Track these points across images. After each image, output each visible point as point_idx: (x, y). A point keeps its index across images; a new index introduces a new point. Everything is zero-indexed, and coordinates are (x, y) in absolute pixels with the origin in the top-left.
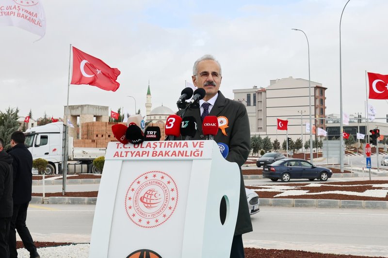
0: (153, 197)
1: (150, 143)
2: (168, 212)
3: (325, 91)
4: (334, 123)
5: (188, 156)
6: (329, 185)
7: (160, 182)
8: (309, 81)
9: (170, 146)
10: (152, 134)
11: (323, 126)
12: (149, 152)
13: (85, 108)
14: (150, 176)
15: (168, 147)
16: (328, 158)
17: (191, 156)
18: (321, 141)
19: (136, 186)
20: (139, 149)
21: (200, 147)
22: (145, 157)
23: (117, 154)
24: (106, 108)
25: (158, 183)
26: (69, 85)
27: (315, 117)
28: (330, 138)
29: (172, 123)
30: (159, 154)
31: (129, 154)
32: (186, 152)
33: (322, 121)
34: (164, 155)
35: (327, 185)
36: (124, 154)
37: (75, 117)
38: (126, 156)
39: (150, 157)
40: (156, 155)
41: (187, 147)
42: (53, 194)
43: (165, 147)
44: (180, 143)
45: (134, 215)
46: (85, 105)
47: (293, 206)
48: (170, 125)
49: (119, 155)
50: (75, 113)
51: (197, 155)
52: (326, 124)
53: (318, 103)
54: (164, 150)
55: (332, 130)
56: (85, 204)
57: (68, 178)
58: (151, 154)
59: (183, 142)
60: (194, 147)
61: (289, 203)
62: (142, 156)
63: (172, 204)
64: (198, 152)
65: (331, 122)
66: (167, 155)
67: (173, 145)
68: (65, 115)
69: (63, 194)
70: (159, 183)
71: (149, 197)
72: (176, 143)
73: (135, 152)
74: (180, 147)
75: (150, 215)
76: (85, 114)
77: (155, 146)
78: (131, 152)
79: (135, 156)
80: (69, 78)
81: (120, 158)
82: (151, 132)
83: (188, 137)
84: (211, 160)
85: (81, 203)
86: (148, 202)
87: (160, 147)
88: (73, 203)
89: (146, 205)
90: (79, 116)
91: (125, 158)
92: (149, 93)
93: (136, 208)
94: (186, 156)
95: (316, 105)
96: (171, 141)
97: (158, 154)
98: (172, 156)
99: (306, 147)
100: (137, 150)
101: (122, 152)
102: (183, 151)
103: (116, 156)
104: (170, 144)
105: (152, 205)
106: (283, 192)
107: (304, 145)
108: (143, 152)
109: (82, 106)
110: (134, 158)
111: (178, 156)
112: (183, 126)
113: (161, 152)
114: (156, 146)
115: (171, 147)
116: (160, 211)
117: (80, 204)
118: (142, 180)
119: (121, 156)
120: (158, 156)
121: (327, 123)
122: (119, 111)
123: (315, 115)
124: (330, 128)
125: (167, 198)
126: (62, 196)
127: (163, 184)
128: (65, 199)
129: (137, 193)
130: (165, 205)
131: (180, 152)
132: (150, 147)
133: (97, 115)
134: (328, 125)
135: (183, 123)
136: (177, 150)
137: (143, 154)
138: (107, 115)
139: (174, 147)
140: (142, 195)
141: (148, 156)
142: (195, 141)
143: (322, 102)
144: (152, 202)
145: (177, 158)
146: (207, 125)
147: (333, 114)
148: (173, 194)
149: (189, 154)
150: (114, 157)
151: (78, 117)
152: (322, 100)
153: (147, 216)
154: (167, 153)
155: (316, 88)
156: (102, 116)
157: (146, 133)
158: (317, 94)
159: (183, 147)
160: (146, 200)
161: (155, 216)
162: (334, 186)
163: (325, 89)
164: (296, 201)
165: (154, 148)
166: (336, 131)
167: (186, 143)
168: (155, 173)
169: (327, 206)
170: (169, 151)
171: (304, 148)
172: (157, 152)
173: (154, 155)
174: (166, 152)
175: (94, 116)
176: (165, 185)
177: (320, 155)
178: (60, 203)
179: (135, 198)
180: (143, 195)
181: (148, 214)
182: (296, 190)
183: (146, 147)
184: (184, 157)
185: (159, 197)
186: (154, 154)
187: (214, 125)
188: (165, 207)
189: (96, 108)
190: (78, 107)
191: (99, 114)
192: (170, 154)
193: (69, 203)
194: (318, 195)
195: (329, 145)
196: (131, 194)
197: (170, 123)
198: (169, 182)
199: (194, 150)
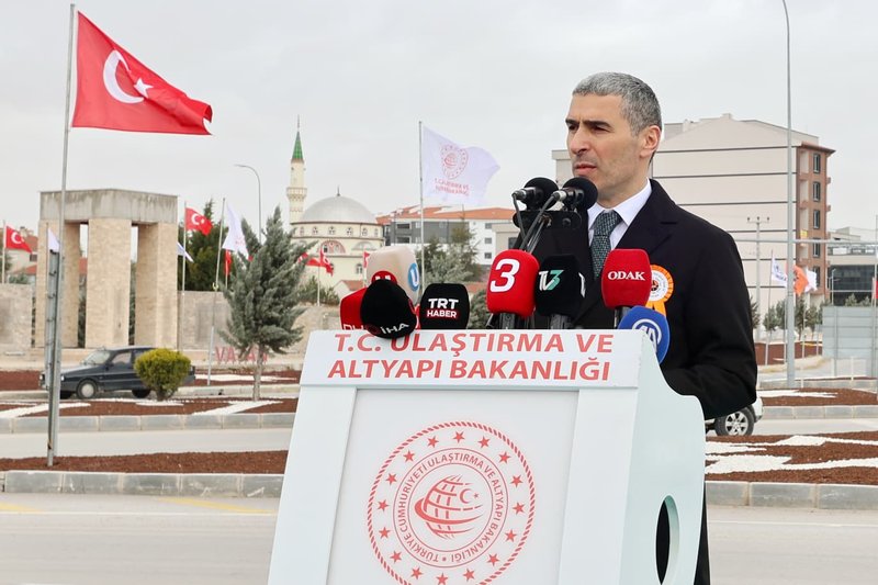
0: (455, 502)
1: (442, 337)
2: (503, 549)
3: (829, 159)
4: (852, 253)
5: (566, 378)
6: (847, 441)
7: (476, 456)
8: (789, 130)
9: (505, 347)
10: (443, 307)
11: (819, 263)
12: (439, 363)
13: (106, 201)
14: (446, 438)
15: (500, 349)
16: (836, 358)
17: (573, 377)
18: (813, 308)
19: (400, 467)
20: (409, 354)
21: (600, 349)
22: (428, 378)
23: (338, 368)
24: (171, 201)
25: (471, 460)
26: (67, 131)
27: (798, 237)
28: (839, 300)
29: (510, 276)
30: (473, 371)
31: (378, 369)
32: (558, 364)
33: (818, 249)
34: (488, 373)
35: (842, 441)
36: (361, 369)
37: (74, 226)
38: (368, 375)
39: (445, 378)
40: (464, 373)
41: (561, 350)
42: (18, 461)
43: (490, 348)
44: (539, 337)
45: (396, 557)
46: (106, 191)
47: (747, 505)
48: (503, 282)
49: (347, 372)
50: (74, 213)
51: (592, 375)
52: (828, 258)
53: (806, 194)
54: (488, 358)
55: (847, 274)
56: (117, 492)
57: (64, 412)
58: (446, 369)
59: (547, 334)
60: (584, 349)
61: (734, 493)
62: (419, 375)
63: (516, 522)
64: (594, 367)
65: (843, 251)
66: (497, 373)
67: (515, 344)
68: (42, 218)
69: (50, 464)
70: (474, 460)
71: (443, 502)
72: (524, 337)
73: (395, 362)
74: (538, 349)
75: (448, 556)
76: (104, 218)
77: (458, 346)
78: (384, 363)
79: (398, 375)
80: (68, 111)
81: (348, 380)
82: (442, 302)
83: (558, 319)
84: (636, 393)
85: (107, 490)
86: (442, 515)
87: (476, 348)
88: (81, 489)
89: (435, 526)
90: (86, 223)
91: (363, 381)
92: (298, 156)
93: (402, 535)
94: (557, 376)
95: (802, 200)
96: (506, 331)
97: (468, 369)
98: (512, 376)
99: (770, 326)
100: (401, 356)
101: (353, 363)
102: (549, 364)
103: (337, 376)
104: (507, 339)
105: (454, 527)
106: (714, 462)
107: (762, 318)
108: (421, 363)
109: (96, 194)
110: (392, 380)
111: (534, 376)
112: (543, 286)
113: (480, 363)
114: (463, 345)
115: (510, 349)
116: (481, 545)
117: (103, 492)
118: (420, 448)
119: (352, 375)
120: (470, 376)
121: (831, 254)
122: (208, 211)
123: (797, 231)
124: (841, 268)
125: (500, 507)
126: (46, 467)
127: (486, 463)
128: (55, 479)
129: (406, 490)
130: (495, 526)
131: (537, 364)
132: (444, 349)
133: (142, 220)
134: (834, 261)
135: (544, 274)
136: (529, 357)
137: (421, 370)
138: (174, 220)
139: (519, 349)
140: (420, 493)
141: (437, 375)
142: (586, 333)
143: (819, 190)
144: (453, 516)
145: (529, 382)
146: (618, 275)
147: (847, 229)
148: (519, 494)
149: (565, 370)
150: (331, 376)
151: (83, 228)
152: (818, 185)
153: (440, 559)
154: (497, 369)
155: (804, 148)
156: (155, 224)
157: (425, 304)
158: (806, 168)
159: (547, 350)
160: (436, 511)
161: (462, 561)
162: (863, 442)
163: (829, 152)
164: (756, 489)
165: (456, 350)
166: (858, 279)
167: (558, 336)
168: (459, 429)
169: (848, 503)
170: (505, 363)
171: (762, 327)
172: (465, 364)
173: (458, 373)
174: (494, 363)
175: (134, 224)
176: (491, 466)
177: (812, 350)
178: (41, 491)
179: (398, 504)
180: (425, 497)
181: (441, 555)
182: (752, 456)
183: (431, 349)
184: (552, 382)
185: (473, 503)
186: (458, 369)
187: (639, 276)
188: (495, 532)
189: (140, 200)
190: (82, 195)
191: (147, 218)
192: (507, 370)
193: (69, 491)
194: (820, 470)
195: (840, 319)
196: (387, 492)
197: (504, 275)
198: (504, 458)
199: (582, 359)
